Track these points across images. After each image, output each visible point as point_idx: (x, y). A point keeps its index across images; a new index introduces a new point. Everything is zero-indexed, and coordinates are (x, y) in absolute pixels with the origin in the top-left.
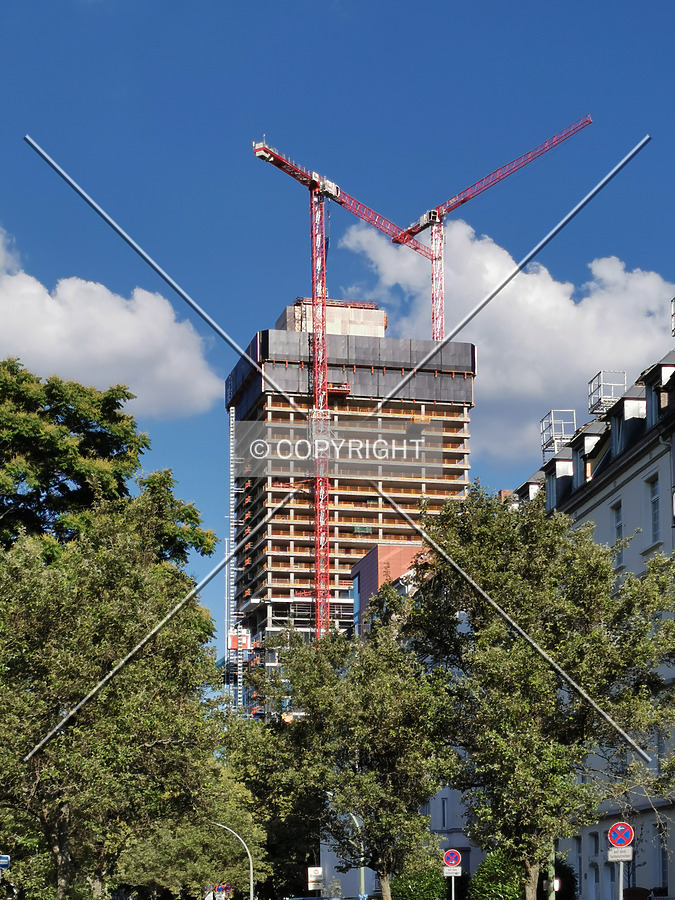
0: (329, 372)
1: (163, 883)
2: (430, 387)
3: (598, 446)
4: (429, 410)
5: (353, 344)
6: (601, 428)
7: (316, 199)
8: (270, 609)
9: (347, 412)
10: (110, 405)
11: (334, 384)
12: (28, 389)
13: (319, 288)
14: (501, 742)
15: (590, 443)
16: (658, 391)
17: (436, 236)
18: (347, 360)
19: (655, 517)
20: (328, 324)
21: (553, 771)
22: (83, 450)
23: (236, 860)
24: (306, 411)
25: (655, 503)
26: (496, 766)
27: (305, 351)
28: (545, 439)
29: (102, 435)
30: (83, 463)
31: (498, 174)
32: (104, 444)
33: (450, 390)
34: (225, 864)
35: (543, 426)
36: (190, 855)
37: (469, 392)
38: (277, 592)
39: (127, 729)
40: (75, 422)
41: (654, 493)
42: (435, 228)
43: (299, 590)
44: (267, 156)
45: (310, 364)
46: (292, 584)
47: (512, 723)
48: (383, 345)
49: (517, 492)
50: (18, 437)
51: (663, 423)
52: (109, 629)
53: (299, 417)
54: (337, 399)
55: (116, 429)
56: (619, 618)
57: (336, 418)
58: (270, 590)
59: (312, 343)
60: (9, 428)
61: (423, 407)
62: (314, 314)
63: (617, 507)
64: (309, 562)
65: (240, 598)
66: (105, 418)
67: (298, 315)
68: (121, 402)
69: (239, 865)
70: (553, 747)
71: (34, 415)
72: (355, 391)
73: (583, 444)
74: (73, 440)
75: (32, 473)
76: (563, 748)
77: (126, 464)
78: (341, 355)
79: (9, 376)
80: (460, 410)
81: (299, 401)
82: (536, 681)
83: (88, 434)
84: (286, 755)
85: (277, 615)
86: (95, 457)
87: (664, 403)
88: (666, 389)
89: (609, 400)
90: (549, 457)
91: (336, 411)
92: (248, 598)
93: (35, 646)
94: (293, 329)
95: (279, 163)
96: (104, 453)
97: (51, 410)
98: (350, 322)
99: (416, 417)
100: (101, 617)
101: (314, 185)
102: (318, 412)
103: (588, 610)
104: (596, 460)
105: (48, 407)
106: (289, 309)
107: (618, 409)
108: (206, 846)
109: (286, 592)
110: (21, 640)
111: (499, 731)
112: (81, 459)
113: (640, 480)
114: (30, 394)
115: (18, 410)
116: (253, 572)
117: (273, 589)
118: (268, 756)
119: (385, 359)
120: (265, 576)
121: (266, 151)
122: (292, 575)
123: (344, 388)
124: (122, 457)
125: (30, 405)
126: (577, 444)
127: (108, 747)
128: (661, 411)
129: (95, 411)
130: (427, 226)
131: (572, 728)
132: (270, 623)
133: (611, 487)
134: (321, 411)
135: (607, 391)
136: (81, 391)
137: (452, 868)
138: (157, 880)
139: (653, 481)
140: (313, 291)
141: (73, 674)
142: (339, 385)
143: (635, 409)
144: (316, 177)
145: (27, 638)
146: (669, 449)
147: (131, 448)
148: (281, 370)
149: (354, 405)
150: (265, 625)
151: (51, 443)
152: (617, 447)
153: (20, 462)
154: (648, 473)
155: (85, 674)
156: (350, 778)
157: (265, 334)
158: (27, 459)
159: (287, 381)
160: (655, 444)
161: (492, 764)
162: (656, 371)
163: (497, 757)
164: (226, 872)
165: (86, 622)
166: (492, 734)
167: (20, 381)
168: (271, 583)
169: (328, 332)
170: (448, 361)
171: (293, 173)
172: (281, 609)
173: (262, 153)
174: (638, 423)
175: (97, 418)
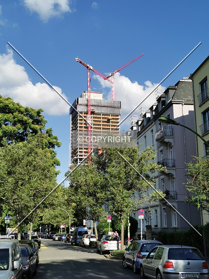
0: (91, 107)
1: (52, 223)
2: (112, 111)
3: (141, 123)
4: (112, 115)
5: (96, 101)
6: (142, 119)
7: (88, 70)
8: (78, 159)
9: (95, 116)
10: (38, 113)
11: (92, 110)
12: (21, 109)
13: (89, 89)
14: (114, 190)
15: (140, 123)
16: (153, 111)
17: (113, 78)
18: (95, 105)
19: (153, 139)
20: (91, 97)
21: (125, 197)
22: (33, 123)
23: (67, 218)
24: (86, 115)
25: (153, 136)
26: (113, 196)
27: (86, 103)
28: (131, 122)
29: (37, 120)
30: (33, 126)
31: (125, 65)
32: (38, 122)
33: (116, 111)
34: (65, 219)
35: (131, 119)
36: (57, 217)
37: (120, 112)
38: (80, 156)
39: (32, 187)
40: (31, 117)
41: (152, 134)
42: (113, 76)
43: (85, 155)
44: (78, 61)
45: (87, 105)
46: (83, 154)
47: (116, 185)
48: (102, 101)
49: (126, 133)
50: (19, 120)
51: (154, 118)
52: (29, 163)
53: (85, 117)
54: (93, 113)
55: (40, 118)
56: (139, 162)
57: (92, 117)
58: (78, 155)
59: (87, 101)
60: (17, 118)
61: (110, 115)
62: (88, 94)
63: (145, 137)
64: (87, 149)
65: (72, 157)
66: (37, 116)
67: (85, 95)
68: (41, 112)
69: (68, 219)
70: (125, 191)
71: (22, 115)
72: (96, 111)
73: (138, 123)
74: (31, 121)
75: (21, 128)
76: (127, 191)
77: (42, 126)
78: (93, 103)
79: (17, 106)
80: (118, 116)
81: (85, 113)
82: (121, 176)
83: (34, 120)
84: (73, 193)
85: (80, 161)
86: (35, 124)
87: (154, 114)
88: (154, 111)
89: (144, 113)
90: (132, 125)
91: (92, 116)
92: (74, 157)
93: (13, 167)
94: (83, 98)
95: (81, 62)
96: (37, 124)
97: (26, 114)
98: (95, 96)
99: (109, 117)
100: (27, 160)
101: (88, 67)
102: (89, 116)
103: (133, 159)
104: (141, 126)
105: (25, 113)
106: (83, 93)
107: (145, 115)
108: (60, 214)
109: (82, 156)
110: (10, 165)
111: (113, 188)
112: (32, 125)
113: (150, 131)
114: (22, 110)
115: (19, 114)
116: (75, 151)
117: (79, 155)
118: (69, 193)
119: (102, 104)
120: (77, 152)
121: (78, 60)
122: (83, 152)
123: (94, 111)
124: (41, 125)
125: (22, 113)
126: (137, 123)
127: (28, 191)
128: (153, 116)
129: (35, 114)
130: (111, 76)
131: (130, 187)
132: (78, 162)
133: (144, 132)
134: (89, 115)
135: (143, 112)
136: (33, 110)
137: (109, 220)
138: (51, 223)
139: (152, 131)
140: (88, 89)
141: (21, 174)
142: (93, 110)
143: (148, 115)
144: (88, 65)
145: (12, 165)
146: (155, 124)
147: (43, 123)
148: (81, 106)
149: (96, 114)
150: (78, 163)
151: (26, 121)
152: (145, 123)
153: (19, 125)
154: (151, 129)
155: (23, 174)
156: (86, 198)
157: (78, 99)
158: (21, 125)
159: (82, 109)
160: (152, 123)
161: (112, 195)
162: (152, 107)
163: (113, 194)
164: (65, 221)
165: (24, 162)
166: (112, 188)
167: (20, 108)
168: (79, 154)
169: (91, 98)
170: (116, 105)
171: (84, 64)
172: (81, 159)
173: (77, 60)
174: (149, 118)
175: (36, 116)
